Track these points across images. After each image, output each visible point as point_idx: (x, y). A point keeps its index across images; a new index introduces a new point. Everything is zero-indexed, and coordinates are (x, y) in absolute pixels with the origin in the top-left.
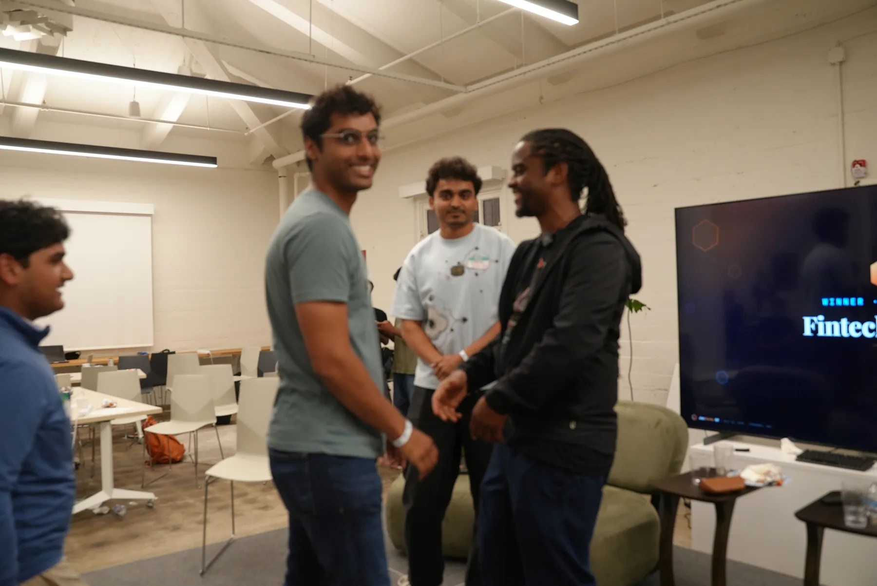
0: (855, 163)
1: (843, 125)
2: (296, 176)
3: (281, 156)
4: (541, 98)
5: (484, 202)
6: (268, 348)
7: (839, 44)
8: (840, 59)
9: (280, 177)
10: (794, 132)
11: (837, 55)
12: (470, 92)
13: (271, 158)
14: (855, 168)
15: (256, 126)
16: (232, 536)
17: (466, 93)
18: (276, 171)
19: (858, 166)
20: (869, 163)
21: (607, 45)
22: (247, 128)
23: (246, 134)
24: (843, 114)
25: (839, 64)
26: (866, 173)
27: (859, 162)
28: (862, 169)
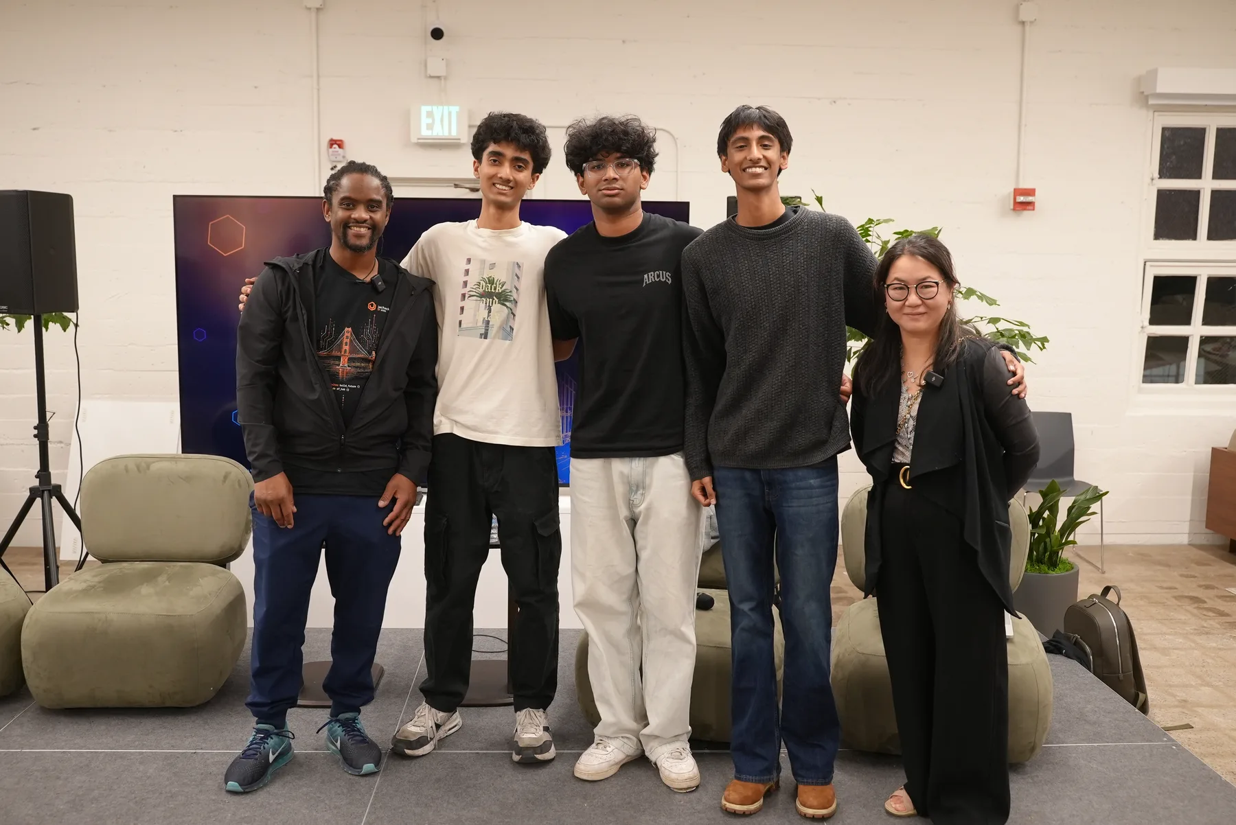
0: (332, 143)
1: (319, 89)
8: (318, 6)
10: (256, 87)
14: (333, 149)
19: (335, 147)
20: (347, 144)
24: (318, 76)
25: (315, 10)
27: (338, 143)
28: (340, 151)
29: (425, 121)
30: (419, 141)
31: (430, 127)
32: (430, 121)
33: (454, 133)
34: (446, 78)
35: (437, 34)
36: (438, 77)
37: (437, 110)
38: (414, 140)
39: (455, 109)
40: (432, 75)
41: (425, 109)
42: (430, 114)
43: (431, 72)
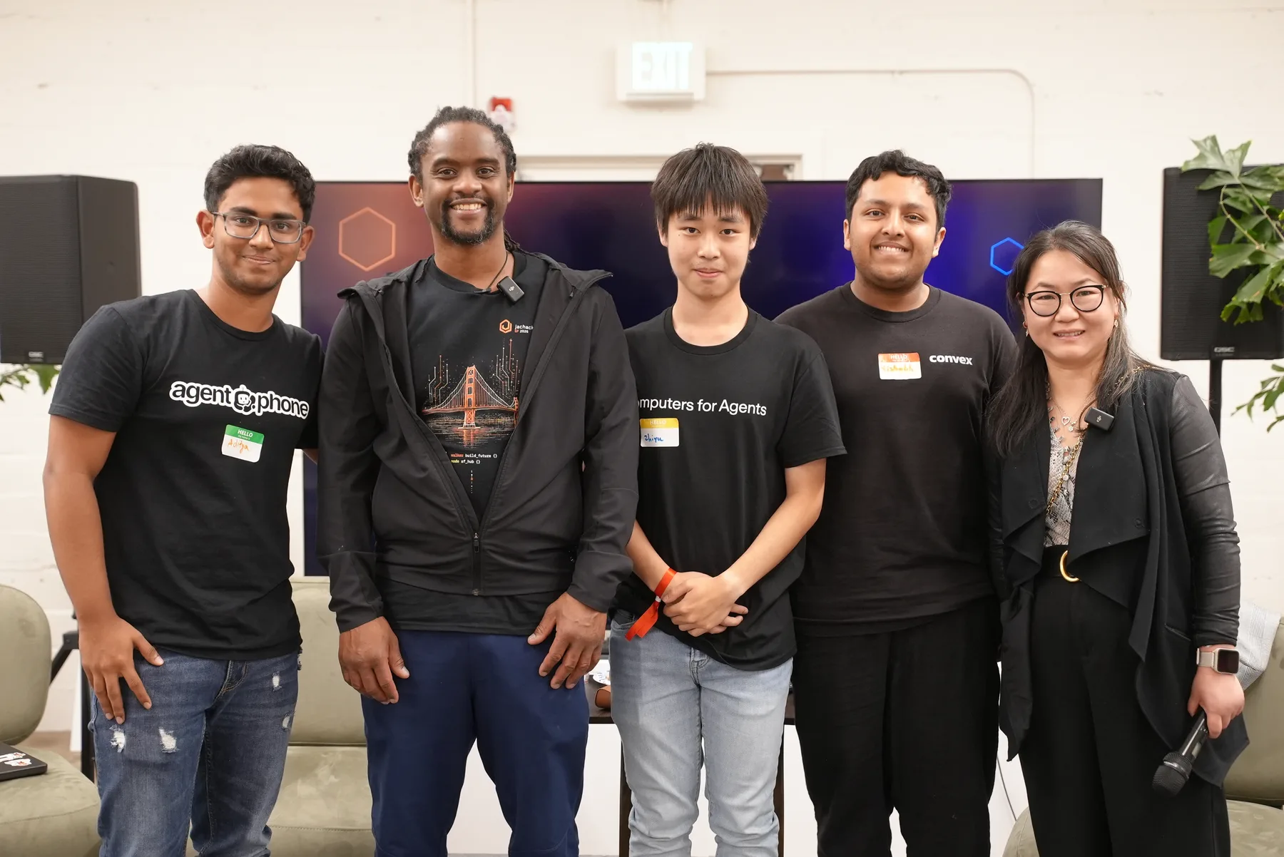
0: (497, 103)
1: (474, 21)
14: (496, 112)
19: (500, 108)
20: (516, 105)
24: (474, 2)
26: (513, 125)
27: (504, 103)
28: (508, 116)
29: (638, 66)
30: (632, 98)
31: (646, 76)
32: (646, 66)
33: (683, 85)
37: (657, 50)
38: (622, 96)
39: (684, 48)
41: (639, 48)
42: (647, 56)
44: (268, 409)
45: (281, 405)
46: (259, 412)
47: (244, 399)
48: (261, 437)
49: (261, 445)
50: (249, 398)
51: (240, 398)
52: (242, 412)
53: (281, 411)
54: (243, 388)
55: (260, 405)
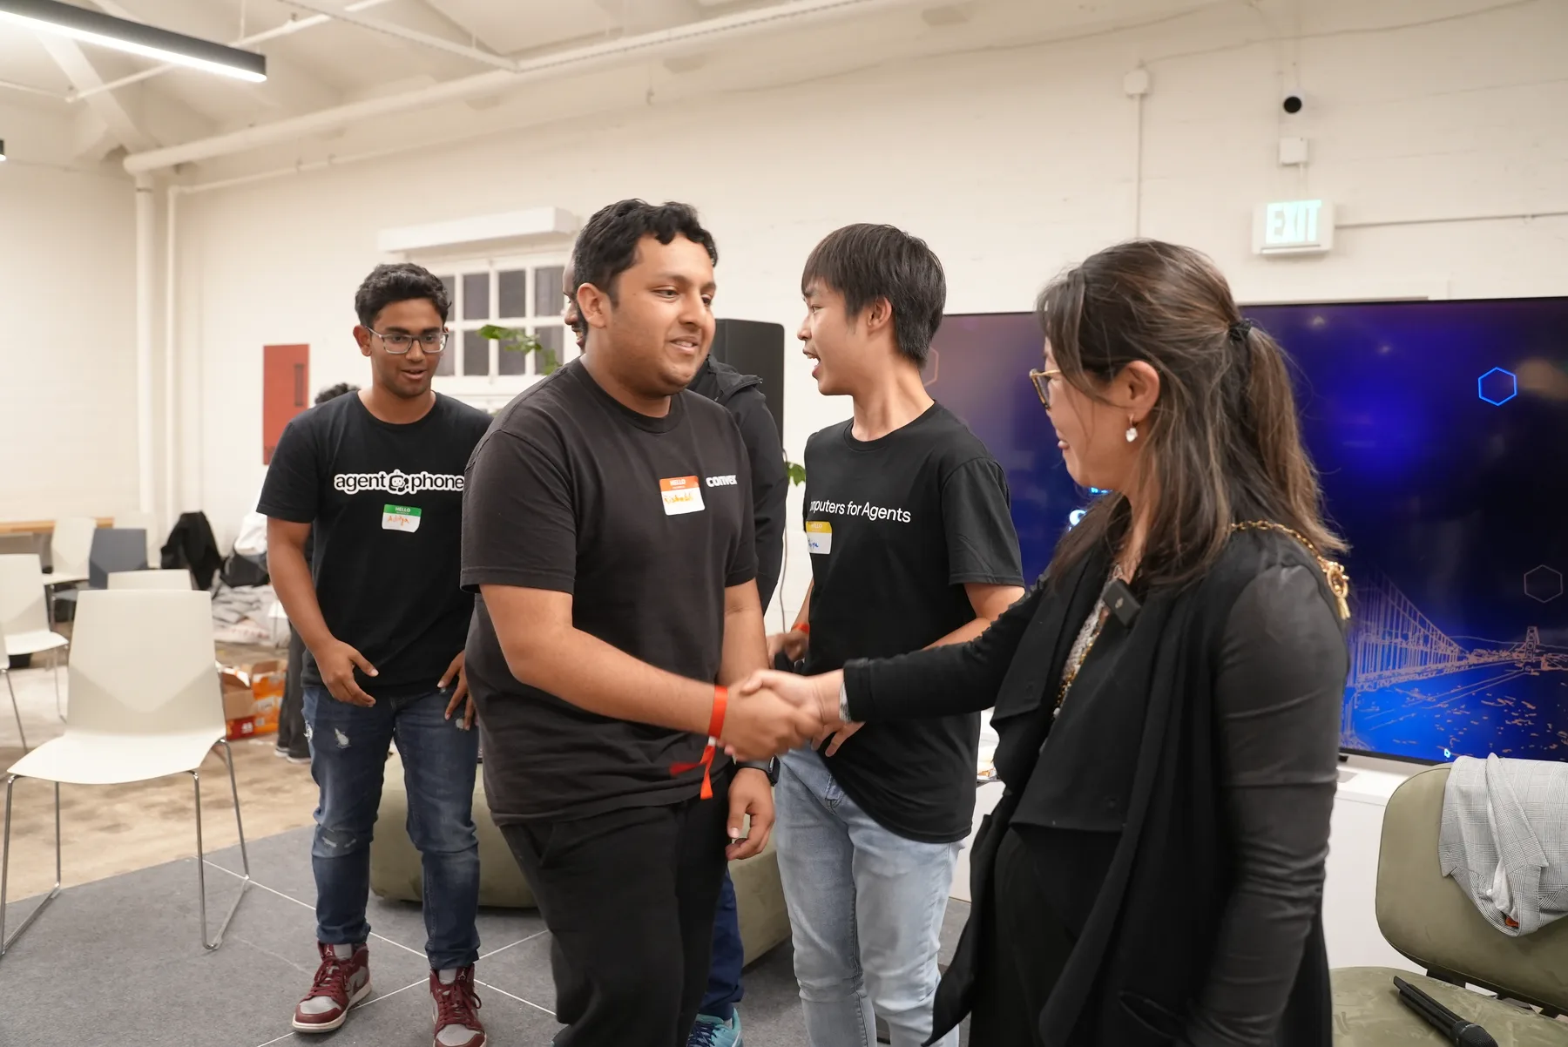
1: (1139, 195)
2: (172, 192)
3: (142, 149)
4: (650, 94)
5: (537, 271)
6: (108, 522)
7: (1142, 66)
8: (1142, 90)
9: (139, 190)
10: (1065, 200)
11: (1137, 82)
12: (523, 71)
13: (120, 152)
15: (92, 88)
16: (57, 885)
17: (516, 72)
18: (129, 178)
21: (774, 18)
22: (71, 88)
23: (69, 100)
24: (1140, 180)
25: (1139, 97)
29: (1272, 223)
30: (1265, 252)
31: (1279, 231)
32: (1279, 223)
33: (1312, 239)
34: (1306, 165)
35: (1293, 105)
36: (1295, 165)
37: (1290, 208)
38: (1256, 250)
39: (1314, 205)
40: (1288, 161)
41: (1273, 208)
42: (1280, 215)
43: (1287, 157)
44: (422, 488)
45: (433, 482)
46: (413, 490)
47: (397, 482)
48: (419, 511)
49: (419, 518)
50: (402, 480)
51: (396, 481)
52: (397, 492)
53: (434, 487)
54: (397, 472)
55: (413, 485)
